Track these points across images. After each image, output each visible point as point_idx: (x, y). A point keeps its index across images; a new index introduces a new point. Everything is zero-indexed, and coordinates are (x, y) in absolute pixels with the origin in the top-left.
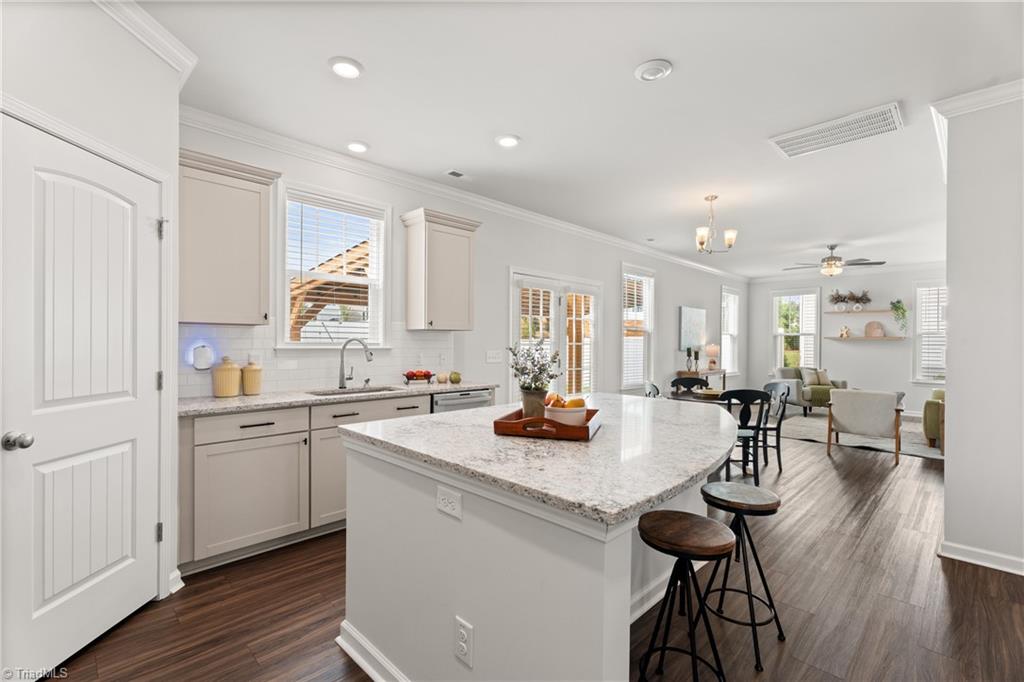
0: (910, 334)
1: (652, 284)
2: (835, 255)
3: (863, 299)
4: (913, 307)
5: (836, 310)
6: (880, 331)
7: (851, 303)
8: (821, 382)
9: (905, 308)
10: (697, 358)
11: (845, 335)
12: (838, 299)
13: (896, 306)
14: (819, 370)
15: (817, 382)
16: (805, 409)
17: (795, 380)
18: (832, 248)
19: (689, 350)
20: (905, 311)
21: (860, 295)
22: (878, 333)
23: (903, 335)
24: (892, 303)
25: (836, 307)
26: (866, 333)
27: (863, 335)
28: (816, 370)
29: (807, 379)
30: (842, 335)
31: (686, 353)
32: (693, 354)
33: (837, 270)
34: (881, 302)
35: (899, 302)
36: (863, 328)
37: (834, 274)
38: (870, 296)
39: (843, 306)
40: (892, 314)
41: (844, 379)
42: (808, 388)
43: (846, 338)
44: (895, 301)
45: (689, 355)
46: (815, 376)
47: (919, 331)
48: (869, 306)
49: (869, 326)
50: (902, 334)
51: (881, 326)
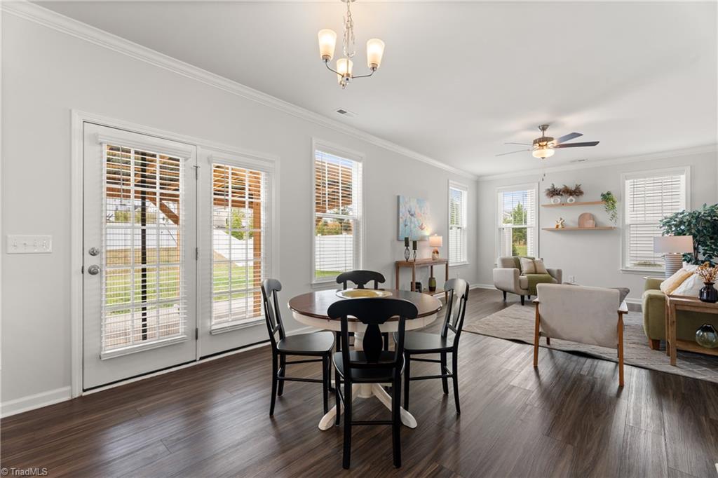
0: (619, 225)
1: (361, 169)
2: (546, 136)
3: (576, 192)
4: (622, 198)
5: (552, 202)
6: (592, 221)
7: (565, 196)
8: (538, 271)
9: (615, 199)
10: (415, 248)
11: (560, 227)
12: (553, 192)
13: (607, 198)
14: (537, 259)
15: (534, 271)
16: (523, 297)
17: (513, 269)
18: (544, 128)
19: (407, 240)
20: (614, 202)
21: (573, 189)
22: (590, 224)
23: (613, 226)
24: (603, 195)
25: (552, 201)
26: (579, 224)
27: (577, 226)
28: (533, 259)
29: (525, 268)
30: (557, 226)
31: (404, 243)
32: (411, 244)
33: (549, 152)
34: (593, 195)
35: (609, 194)
36: (577, 220)
37: (546, 156)
38: (582, 189)
39: (558, 199)
40: (603, 206)
41: (559, 268)
42: (524, 277)
43: (562, 229)
44: (605, 193)
45: (407, 245)
46: (532, 265)
47: (628, 221)
48: (582, 199)
49: (582, 217)
50: (611, 224)
51: (592, 217)
